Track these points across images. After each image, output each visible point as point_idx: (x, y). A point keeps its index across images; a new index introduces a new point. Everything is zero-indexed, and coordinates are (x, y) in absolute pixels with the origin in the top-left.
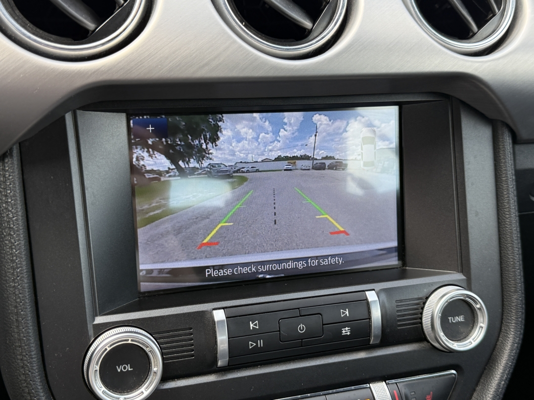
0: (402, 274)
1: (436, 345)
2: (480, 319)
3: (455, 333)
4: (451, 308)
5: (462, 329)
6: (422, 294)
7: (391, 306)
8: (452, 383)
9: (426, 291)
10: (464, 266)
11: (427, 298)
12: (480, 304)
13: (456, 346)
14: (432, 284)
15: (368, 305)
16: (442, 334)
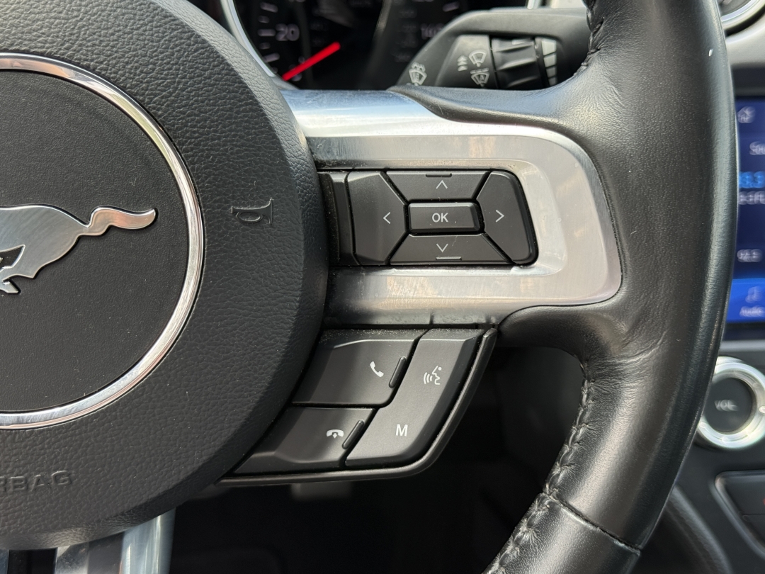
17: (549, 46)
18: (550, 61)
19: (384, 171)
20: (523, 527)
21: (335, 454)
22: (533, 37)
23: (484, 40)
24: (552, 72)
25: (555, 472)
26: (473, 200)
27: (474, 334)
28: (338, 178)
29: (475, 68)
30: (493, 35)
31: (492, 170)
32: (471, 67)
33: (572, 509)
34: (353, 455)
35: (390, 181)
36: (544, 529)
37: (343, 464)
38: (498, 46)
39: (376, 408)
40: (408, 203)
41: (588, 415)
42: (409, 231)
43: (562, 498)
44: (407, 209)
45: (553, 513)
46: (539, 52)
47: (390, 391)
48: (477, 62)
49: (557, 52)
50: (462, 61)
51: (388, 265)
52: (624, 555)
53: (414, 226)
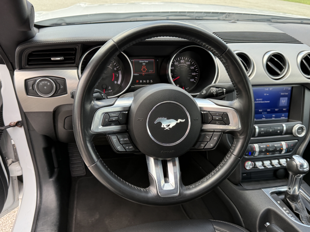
0: (288, 121)
1: (295, 135)
2: (304, 131)
3: (299, 133)
4: (299, 128)
5: (301, 133)
6: (293, 125)
7: (288, 127)
8: (297, 143)
9: (294, 125)
10: (302, 120)
11: (294, 126)
12: (305, 128)
13: (299, 136)
14: (295, 123)
15: (283, 127)
16: (297, 133)
17: (224, 90)
18: (225, 92)
19: (209, 112)
20: (227, 157)
21: (203, 148)
22: (222, 88)
23: (215, 88)
24: (225, 93)
25: (231, 150)
26: (222, 116)
27: (221, 133)
28: (203, 112)
29: (214, 92)
30: (216, 88)
31: (224, 113)
32: (213, 92)
33: (234, 155)
34: (205, 148)
35: (210, 113)
36: (230, 157)
37: (203, 149)
38: (217, 89)
39: (208, 142)
40: (212, 116)
41: (235, 143)
42: (212, 120)
43: (232, 153)
44: (212, 117)
45: (231, 155)
46: (223, 90)
47: (209, 140)
48: (214, 91)
49: (226, 90)
50: (212, 91)
51: (209, 124)
52: (240, 160)
53: (213, 119)
